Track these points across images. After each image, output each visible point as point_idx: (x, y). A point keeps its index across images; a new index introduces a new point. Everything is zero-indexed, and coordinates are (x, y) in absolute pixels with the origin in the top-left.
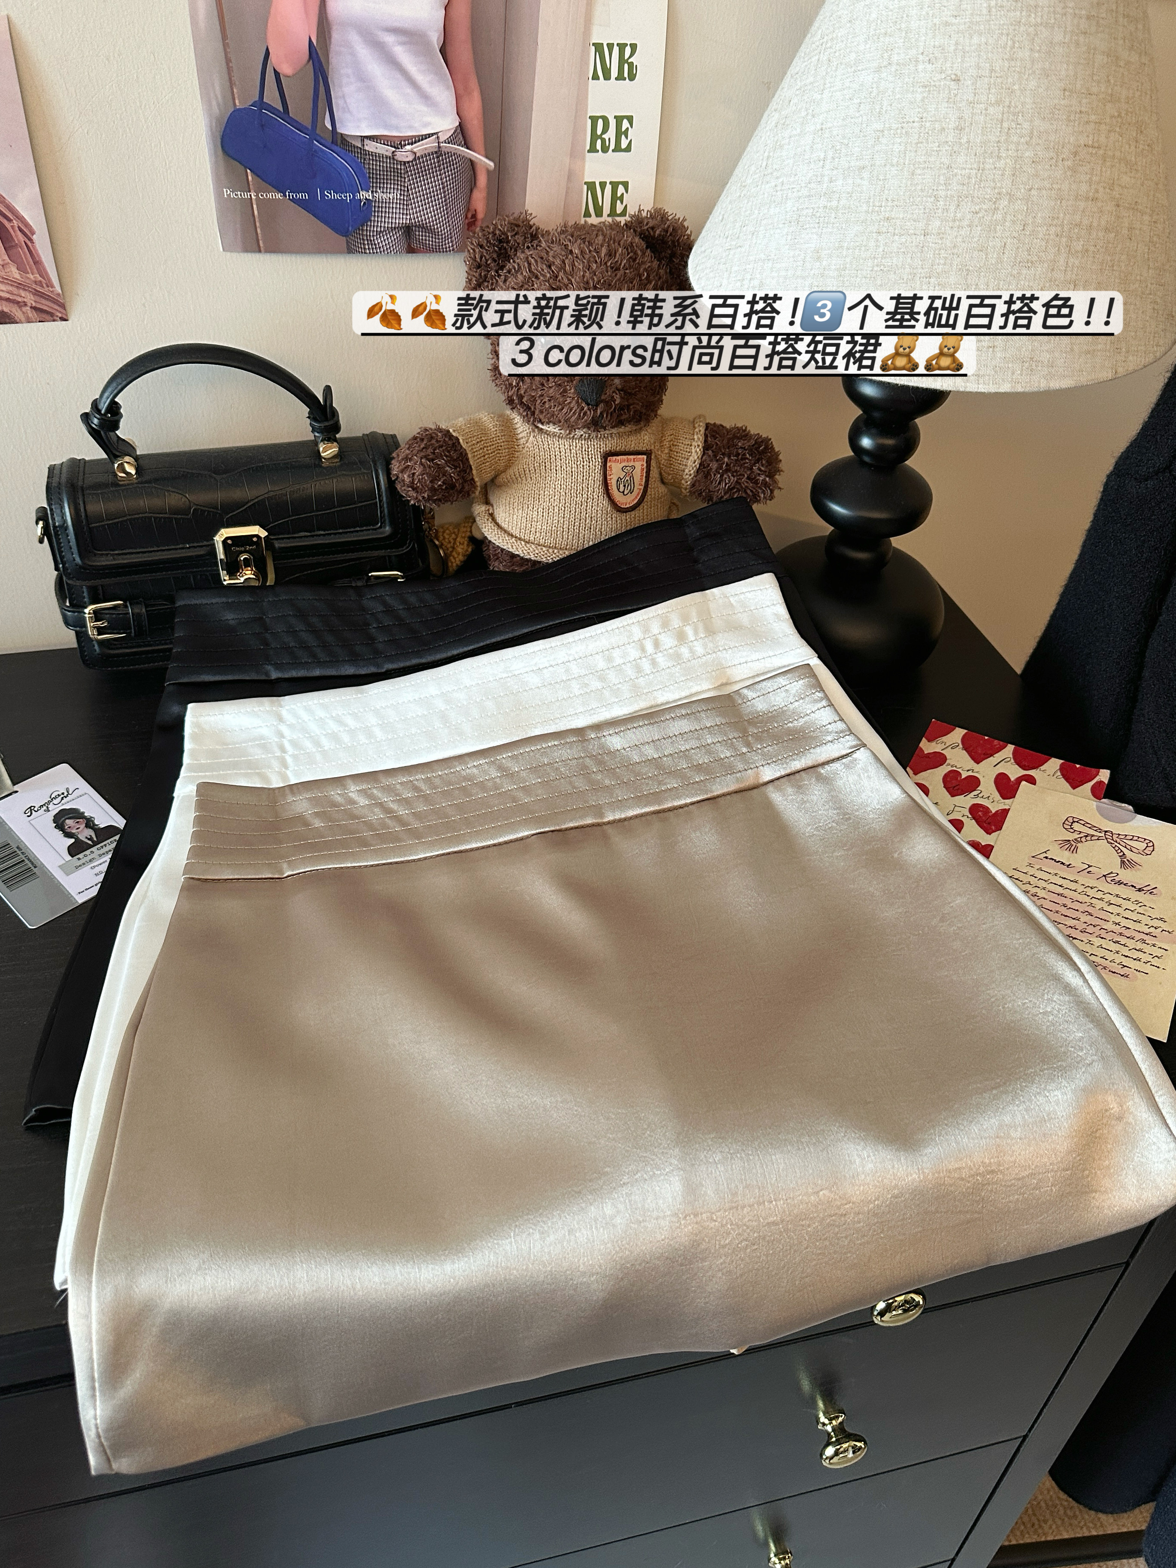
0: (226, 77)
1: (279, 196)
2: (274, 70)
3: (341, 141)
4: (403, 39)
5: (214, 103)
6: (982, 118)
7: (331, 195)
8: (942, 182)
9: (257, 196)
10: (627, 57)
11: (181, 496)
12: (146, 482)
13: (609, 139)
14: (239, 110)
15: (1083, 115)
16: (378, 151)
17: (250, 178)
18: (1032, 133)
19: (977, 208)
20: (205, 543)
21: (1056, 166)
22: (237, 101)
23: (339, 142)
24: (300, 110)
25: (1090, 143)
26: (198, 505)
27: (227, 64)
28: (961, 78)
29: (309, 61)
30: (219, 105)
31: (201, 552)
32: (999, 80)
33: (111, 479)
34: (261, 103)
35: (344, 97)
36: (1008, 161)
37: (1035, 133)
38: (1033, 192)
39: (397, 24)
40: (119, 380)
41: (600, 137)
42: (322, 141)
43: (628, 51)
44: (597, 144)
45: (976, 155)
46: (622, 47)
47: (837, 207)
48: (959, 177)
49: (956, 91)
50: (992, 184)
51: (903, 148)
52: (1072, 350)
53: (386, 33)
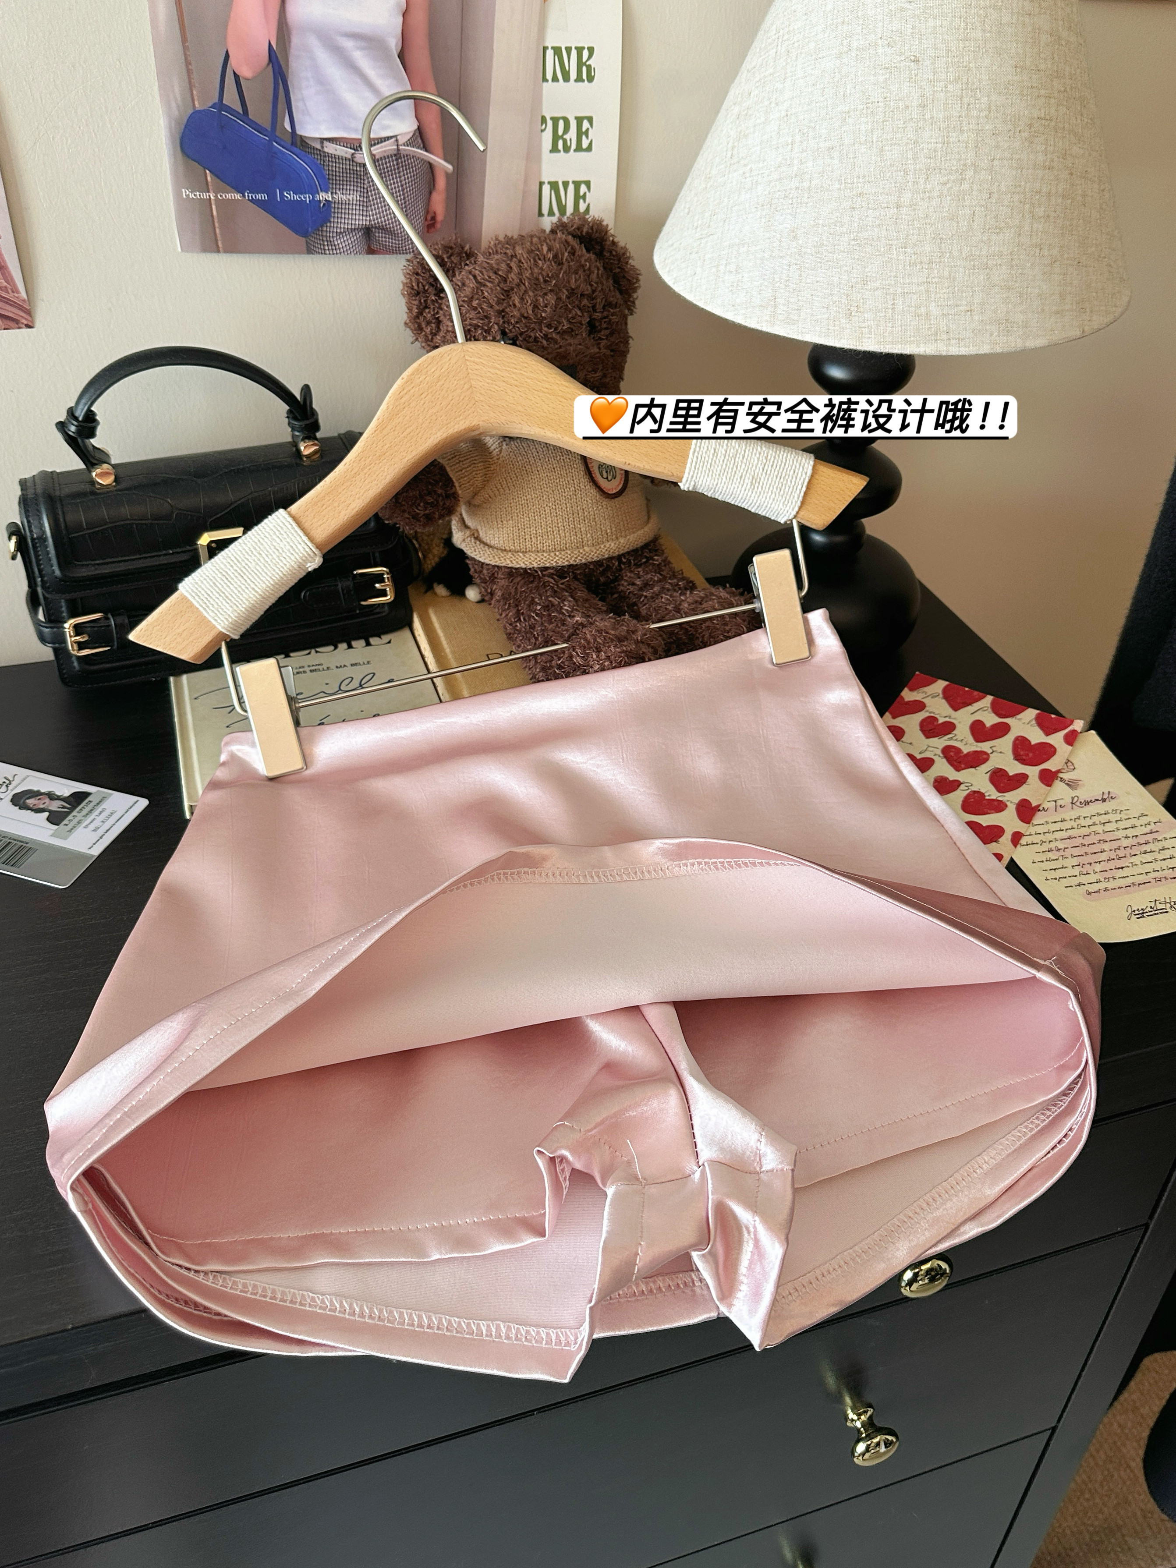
0: (186, 77)
1: (238, 196)
2: (234, 73)
4: (363, 44)
5: (174, 105)
6: (943, 95)
7: (290, 196)
9: (216, 195)
10: (584, 59)
11: (164, 502)
12: (128, 493)
13: (571, 140)
14: (199, 112)
15: (1034, 90)
16: (337, 153)
17: (208, 177)
18: (990, 107)
20: (188, 548)
21: (1014, 137)
22: (196, 103)
23: (299, 143)
24: (259, 112)
25: (1043, 115)
26: (181, 510)
27: (187, 67)
28: (920, 59)
29: (268, 64)
30: (178, 106)
32: (956, 60)
34: (220, 105)
35: (303, 100)
36: (970, 134)
37: (993, 108)
38: (996, 163)
39: (357, 30)
41: (562, 137)
42: (282, 143)
43: (586, 54)
44: (558, 144)
45: (940, 130)
46: (580, 50)
47: (809, 187)
48: (926, 151)
49: (916, 72)
50: (957, 156)
51: (869, 127)
52: (1043, 310)
53: (345, 38)
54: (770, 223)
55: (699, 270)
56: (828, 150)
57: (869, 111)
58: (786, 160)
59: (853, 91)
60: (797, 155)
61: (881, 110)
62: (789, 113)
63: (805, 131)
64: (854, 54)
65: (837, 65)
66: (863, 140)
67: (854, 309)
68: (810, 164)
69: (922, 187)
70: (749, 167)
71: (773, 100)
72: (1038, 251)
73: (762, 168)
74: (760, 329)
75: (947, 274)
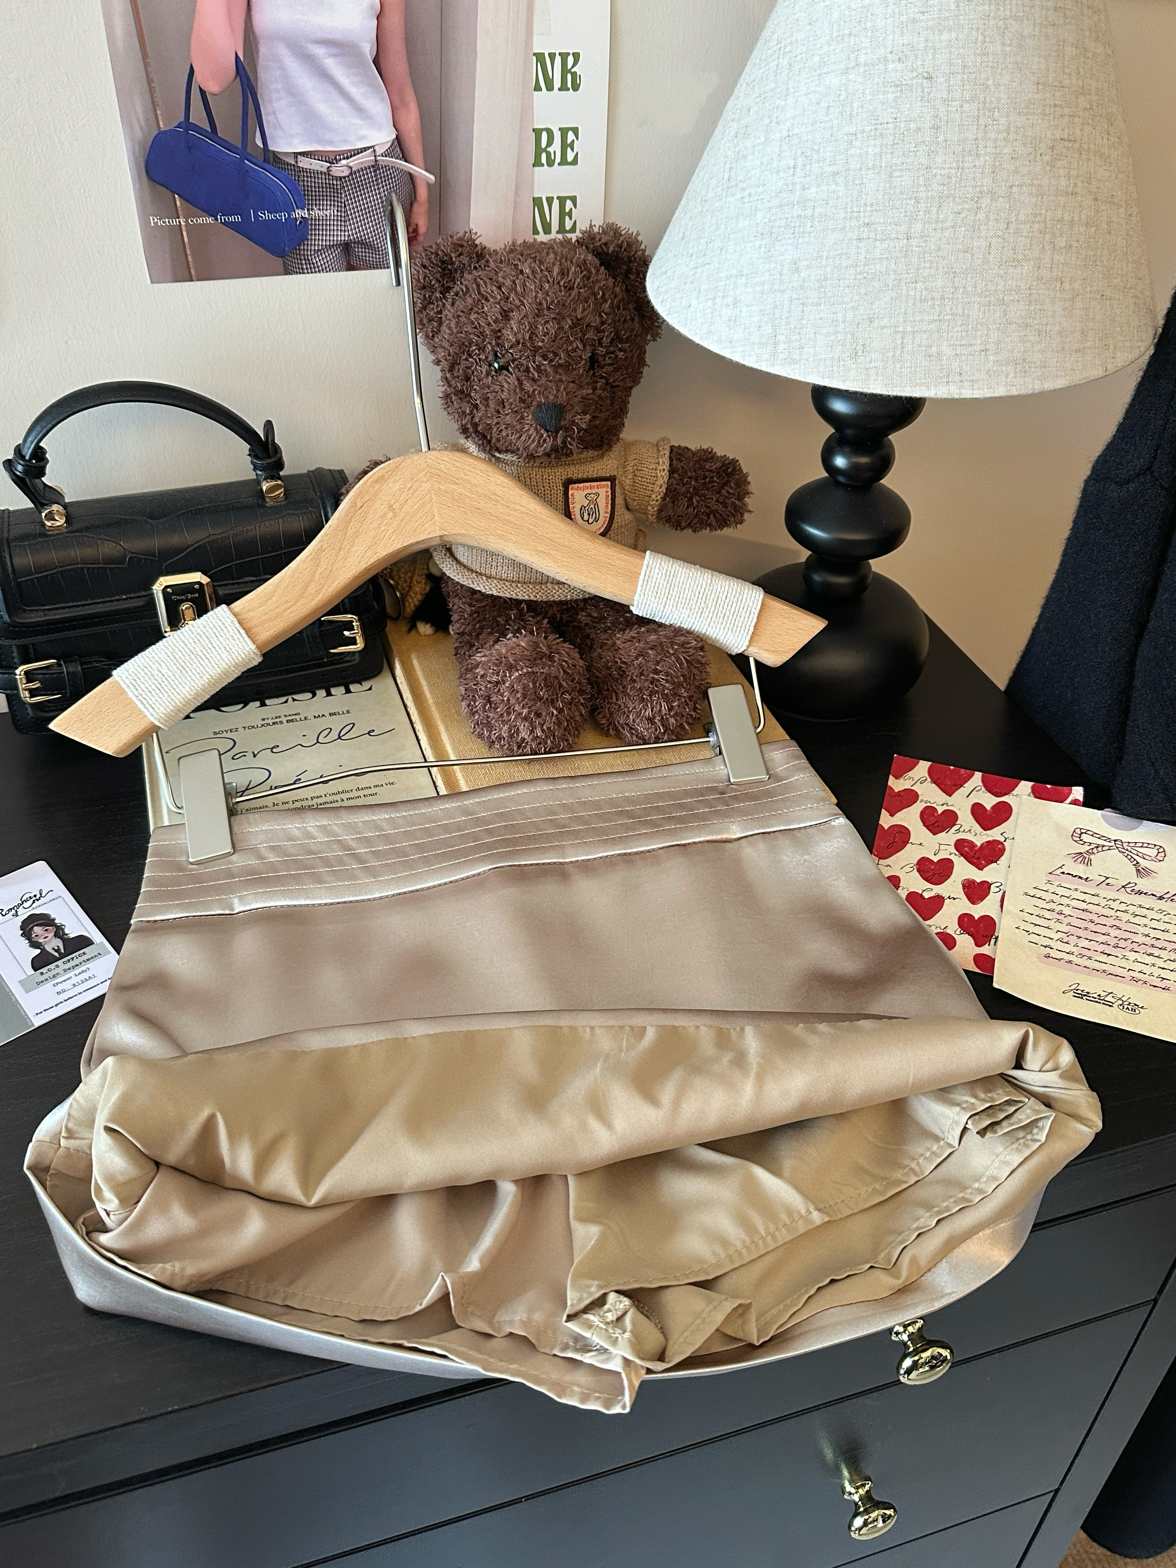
0: (148, 97)
1: (210, 220)
2: (200, 88)
3: (273, 159)
4: (334, 50)
5: (136, 126)
6: (958, 115)
7: (265, 216)
8: (921, 183)
9: (187, 222)
10: (569, 66)
11: (114, 544)
12: (76, 531)
13: (554, 152)
14: (164, 132)
16: (312, 167)
17: (178, 203)
19: (960, 207)
20: (143, 593)
21: (1035, 161)
22: (161, 123)
23: (271, 159)
24: (228, 128)
26: (133, 553)
27: (149, 85)
28: (934, 75)
29: (236, 77)
30: (141, 128)
31: (140, 603)
32: (973, 76)
33: (38, 529)
34: (187, 124)
35: (274, 113)
36: (987, 158)
37: (1012, 129)
38: (1015, 189)
39: (328, 36)
40: (43, 423)
41: (545, 150)
42: (254, 160)
43: (570, 60)
44: (542, 158)
45: (954, 154)
46: (564, 56)
47: (813, 215)
48: (939, 177)
49: (929, 90)
50: (973, 183)
51: (878, 149)
52: (1063, 349)
53: (316, 46)
54: (771, 253)
55: (694, 302)
56: (833, 175)
57: (878, 133)
58: (787, 185)
59: (861, 110)
60: (800, 180)
61: (891, 131)
62: (791, 133)
63: (808, 154)
64: (861, 71)
65: (843, 82)
66: (870, 165)
67: (860, 348)
68: (813, 190)
69: (934, 217)
70: (747, 192)
71: (774, 118)
72: (1058, 284)
73: (762, 193)
74: (759, 368)
75: (960, 311)
